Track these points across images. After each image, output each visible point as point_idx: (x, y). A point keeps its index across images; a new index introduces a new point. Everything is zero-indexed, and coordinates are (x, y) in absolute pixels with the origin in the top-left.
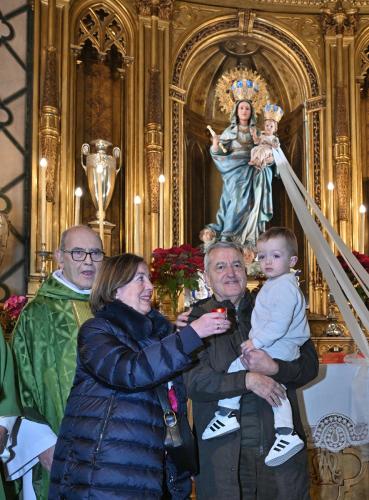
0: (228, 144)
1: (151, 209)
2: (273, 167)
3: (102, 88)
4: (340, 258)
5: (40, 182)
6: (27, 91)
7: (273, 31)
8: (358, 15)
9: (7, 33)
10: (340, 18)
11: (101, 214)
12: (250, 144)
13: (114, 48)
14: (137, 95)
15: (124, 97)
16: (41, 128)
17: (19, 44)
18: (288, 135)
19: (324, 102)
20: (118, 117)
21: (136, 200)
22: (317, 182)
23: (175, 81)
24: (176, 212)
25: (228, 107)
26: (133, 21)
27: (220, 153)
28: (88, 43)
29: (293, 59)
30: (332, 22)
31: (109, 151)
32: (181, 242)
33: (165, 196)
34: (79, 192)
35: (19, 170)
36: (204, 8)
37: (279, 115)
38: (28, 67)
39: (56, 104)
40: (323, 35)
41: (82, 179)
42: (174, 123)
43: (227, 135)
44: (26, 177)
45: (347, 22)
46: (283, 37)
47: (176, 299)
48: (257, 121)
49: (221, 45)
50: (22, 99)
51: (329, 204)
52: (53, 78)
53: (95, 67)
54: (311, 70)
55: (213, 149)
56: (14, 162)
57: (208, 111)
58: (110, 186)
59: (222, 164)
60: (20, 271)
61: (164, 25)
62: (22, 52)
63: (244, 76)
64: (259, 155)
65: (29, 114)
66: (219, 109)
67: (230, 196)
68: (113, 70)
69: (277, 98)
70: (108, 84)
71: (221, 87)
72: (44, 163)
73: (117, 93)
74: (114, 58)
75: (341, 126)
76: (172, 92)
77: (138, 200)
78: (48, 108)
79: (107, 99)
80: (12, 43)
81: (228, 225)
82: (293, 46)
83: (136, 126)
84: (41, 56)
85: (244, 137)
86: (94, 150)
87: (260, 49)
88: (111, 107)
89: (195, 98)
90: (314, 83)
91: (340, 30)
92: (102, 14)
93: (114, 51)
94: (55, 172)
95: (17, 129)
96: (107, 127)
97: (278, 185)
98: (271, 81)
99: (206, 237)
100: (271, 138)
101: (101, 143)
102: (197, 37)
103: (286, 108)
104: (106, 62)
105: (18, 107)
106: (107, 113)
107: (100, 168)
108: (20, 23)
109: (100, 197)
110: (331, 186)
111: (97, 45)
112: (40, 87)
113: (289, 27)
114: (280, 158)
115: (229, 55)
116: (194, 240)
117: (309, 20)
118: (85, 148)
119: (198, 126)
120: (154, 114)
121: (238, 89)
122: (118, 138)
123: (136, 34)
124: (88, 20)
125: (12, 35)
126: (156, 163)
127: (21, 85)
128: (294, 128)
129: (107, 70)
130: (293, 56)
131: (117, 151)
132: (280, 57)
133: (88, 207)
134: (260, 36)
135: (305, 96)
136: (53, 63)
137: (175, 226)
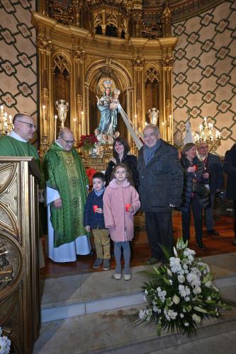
0: (103, 102)
1: (79, 123)
2: (117, 110)
3: (62, 83)
4: (140, 139)
5: (43, 113)
6: (37, 83)
7: (117, 65)
8: (144, 61)
9: (30, 63)
10: (139, 61)
11: (63, 124)
12: (110, 102)
13: (66, 69)
14: (73, 85)
15: (69, 85)
16: (43, 95)
17: (34, 67)
18: (122, 99)
19: (133, 89)
20: (67, 93)
21: (74, 120)
22: (131, 115)
23: (86, 81)
24: (86, 124)
25: (102, 90)
26: (72, 60)
27: (100, 105)
28: (57, 67)
29: (124, 75)
30: (136, 63)
31: (65, 104)
32: (89, 134)
33: (83, 119)
34: (56, 117)
35: (35, 109)
36: (95, 57)
37: (119, 93)
38: (37, 75)
39: (47, 87)
40: (133, 66)
41: (56, 112)
42: (86, 95)
43: (102, 99)
44: (38, 111)
45: (141, 63)
46: (120, 67)
47: (88, 151)
48: (112, 95)
49: (100, 69)
50: (36, 86)
51: (135, 123)
52: (46, 78)
53: (59, 75)
54: (129, 78)
55: (98, 103)
56: (33, 107)
57: (96, 91)
58: (65, 115)
59: (101, 108)
60: (37, 143)
61: (82, 62)
62: (35, 70)
63: (108, 80)
64: (113, 106)
65: (38, 90)
66: (99, 90)
67: (104, 119)
68: (65, 77)
69: (118, 87)
70: (63, 81)
71: (100, 83)
72: (44, 107)
73: (66, 84)
74: (66, 72)
75: (139, 97)
76: (85, 84)
77: (75, 120)
78: (45, 89)
79: (63, 86)
80: (32, 66)
81: (103, 128)
82: (124, 70)
83: (73, 96)
84: (42, 71)
85: (108, 100)
86: (60, 103)
87: (113, 71)
88: (65, 89)
89: (92, 87)
90: (130, 82)
91: (139, 65)
92: (61, 57)
93: (65, 70)
94: (47, 110)
95: (34, 95)
96: (63, 95)
97: (119, 115)
98: (116, 82)
99: (96, 132)
100: (116, 100)
101: (62, 101)
102: (93, 66)
103: (121, 91)
104: (63, 74)
105: (34, 88)
106: (63, 91)
107: (62, 109)
108: (34, 59)
109: (63, 118)
110: (136, 116)
111: (60, 68)
112: (41, 82)
113: (122, 64)
114: (119, 107)
115: (103, 73)
116: (92, 133)
117: (129, 62)
118: (57, 102)
119: (93, 96)
120: (79, 92)
121: (106, 84)
122: (68, 99)
123: (73, 65)
124: (57, 59)
125: (32, 64)
126: (80, 108)
127: (36, 81)
128: (124, 97)
129: (63, 76)
130: (123, 73)
131: (67, 104)
132: (120, 74)
133: (59, 121)
134: (113, 67)
135: (127, 87)
136: (46, 73)
137: (87, 129)
